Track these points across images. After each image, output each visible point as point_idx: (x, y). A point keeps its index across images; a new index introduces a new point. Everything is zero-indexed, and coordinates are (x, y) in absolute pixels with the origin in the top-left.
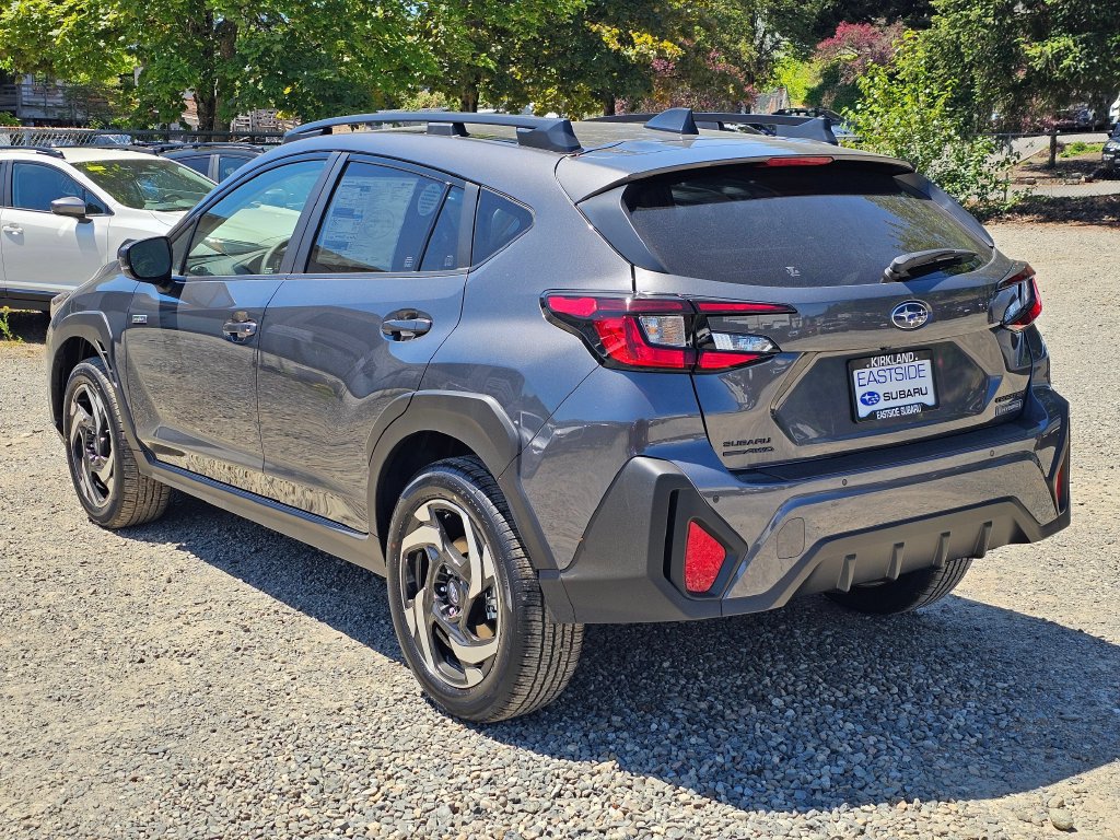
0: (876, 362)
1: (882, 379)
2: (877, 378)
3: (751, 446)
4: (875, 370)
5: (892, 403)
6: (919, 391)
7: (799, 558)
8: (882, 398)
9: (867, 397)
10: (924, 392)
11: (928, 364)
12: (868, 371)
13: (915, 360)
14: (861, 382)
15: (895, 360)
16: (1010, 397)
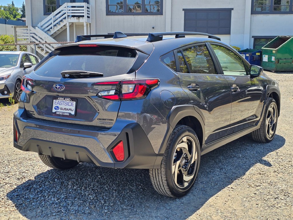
1: (61, 104)
2: (60, 103)
3: (31, 113)
4: (60, 101)
5: (62, 111)
8: (60, 109)
9: (56, 108)
10: (72, 110)
11: (74, 103)
12: (58, 101)
13: (70, 101)
14: (56, 103)
15: (65, 99)
16: (105, 120)
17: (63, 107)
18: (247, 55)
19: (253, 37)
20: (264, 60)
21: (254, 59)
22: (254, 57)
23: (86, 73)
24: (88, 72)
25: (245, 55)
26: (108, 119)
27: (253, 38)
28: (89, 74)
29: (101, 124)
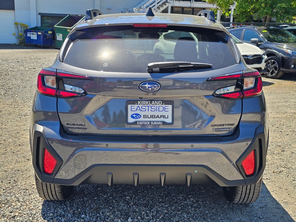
0: (141, 103)
1: (143, 110)
2: (141, 109)
3: (77, 126)
4: (140, 106)
5: (147, 119)
6: (164, 117)
7: (84, 169)
8: (142, 117)
9: (134, 116)
10: (166, 117)
11: (170, 107)
12: (136, 106)
13: (162, 104)
14: (132, 109)
15: (151, 103)
16: (223, 125)
17: (150, 113)
18: (39, 33)
19: (39, 14)
20: (58, 39)
21: (47, 38)
22: (46, 35)
23: (190, 64)
24: (192, 63)
25: (36, 33)
26: (226, 124)
27: (40, 16)
28: (192, 66)
29: (217, 131)
